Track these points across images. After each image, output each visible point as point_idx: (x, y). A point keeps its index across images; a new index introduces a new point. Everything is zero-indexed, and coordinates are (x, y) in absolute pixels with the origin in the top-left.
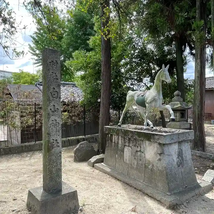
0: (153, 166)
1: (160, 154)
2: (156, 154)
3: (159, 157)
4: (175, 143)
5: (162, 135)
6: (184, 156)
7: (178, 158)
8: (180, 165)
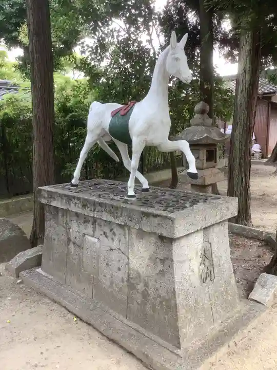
0: (146, 285)
1: (163, 261)
2: (153, 259)
3: (160, 267)
4: (197, 231)
5: (166, 217)
6: (216, 257)
7: (203, 263)
8: (206, 279)
